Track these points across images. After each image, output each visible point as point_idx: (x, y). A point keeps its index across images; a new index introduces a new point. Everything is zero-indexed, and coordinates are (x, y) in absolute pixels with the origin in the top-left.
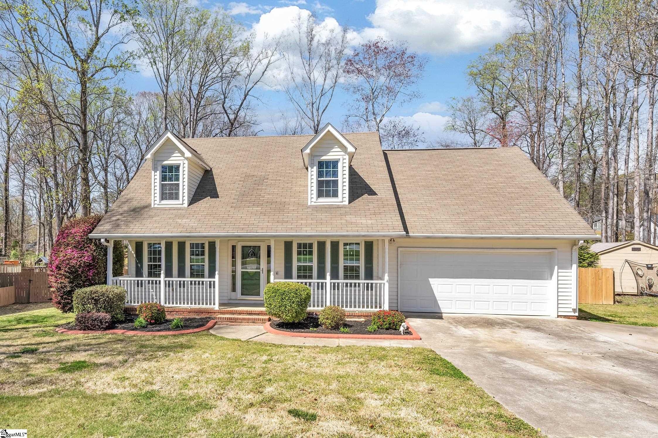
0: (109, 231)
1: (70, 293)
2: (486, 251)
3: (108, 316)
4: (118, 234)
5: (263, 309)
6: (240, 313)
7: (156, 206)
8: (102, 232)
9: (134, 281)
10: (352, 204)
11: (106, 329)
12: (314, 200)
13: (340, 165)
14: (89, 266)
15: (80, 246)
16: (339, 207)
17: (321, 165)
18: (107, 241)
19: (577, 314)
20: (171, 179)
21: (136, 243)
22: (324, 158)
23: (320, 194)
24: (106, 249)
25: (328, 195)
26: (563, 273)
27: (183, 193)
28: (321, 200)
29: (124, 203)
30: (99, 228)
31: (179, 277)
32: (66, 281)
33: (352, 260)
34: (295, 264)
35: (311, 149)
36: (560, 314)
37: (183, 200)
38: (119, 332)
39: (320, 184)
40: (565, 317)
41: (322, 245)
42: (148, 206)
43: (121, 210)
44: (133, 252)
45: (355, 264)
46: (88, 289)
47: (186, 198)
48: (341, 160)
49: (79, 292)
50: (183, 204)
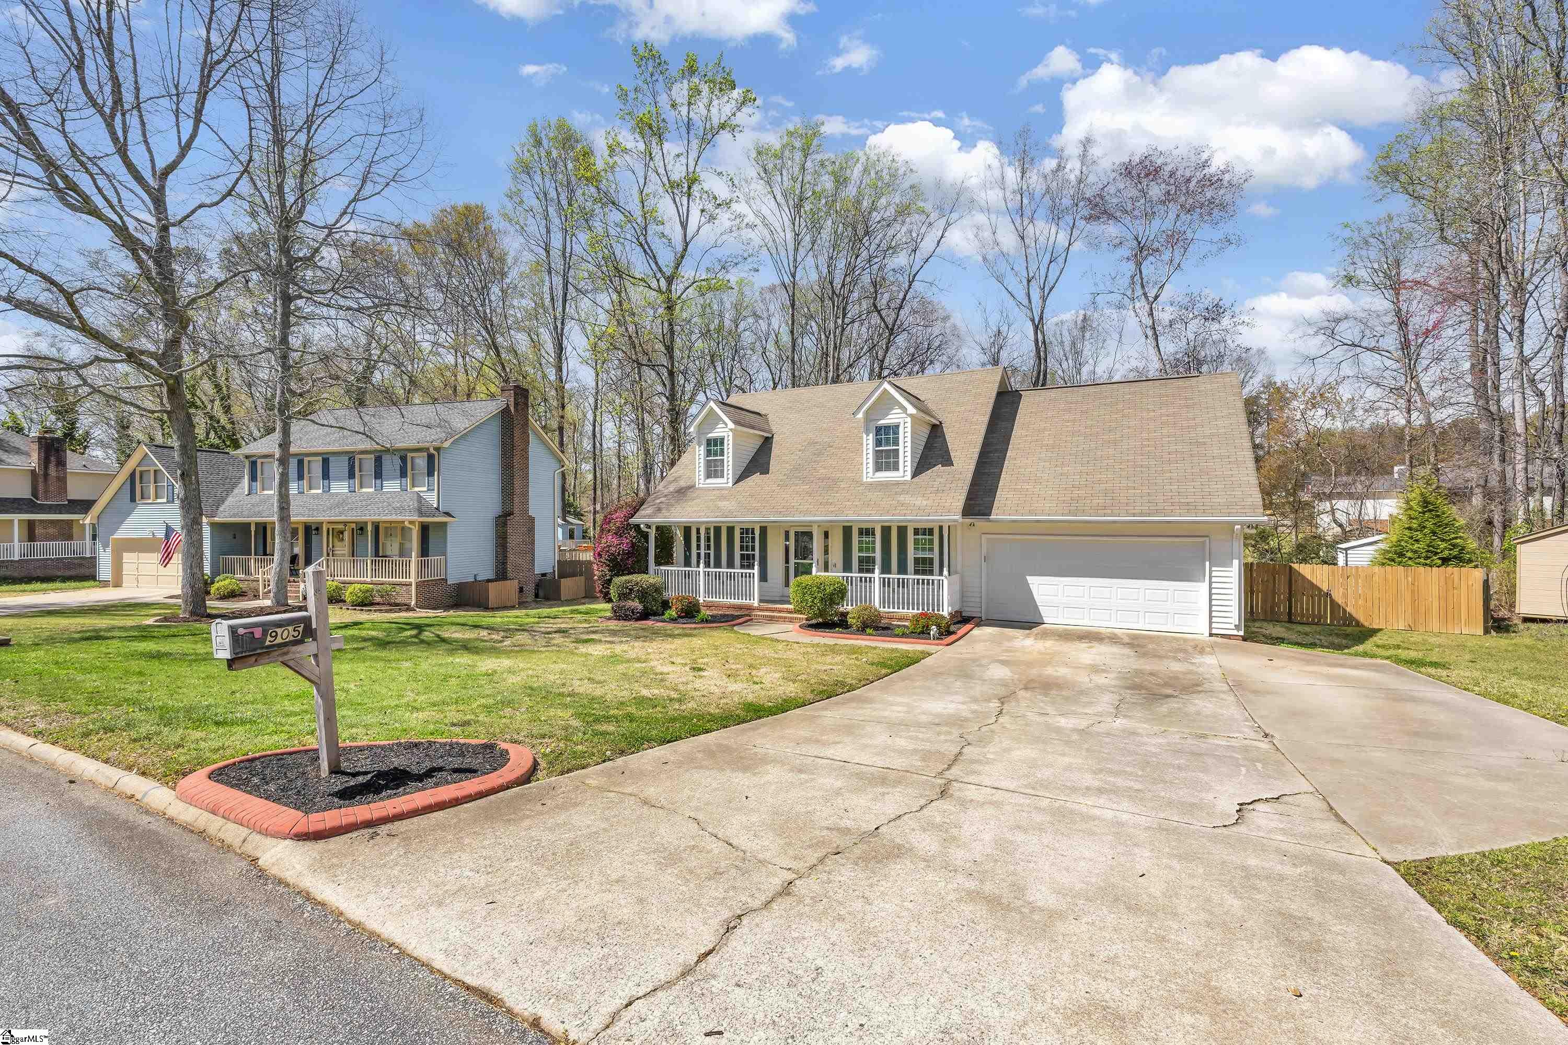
0: (649, 516)
1: (610, 581)
2: (1105, 539)
3: (640, 607)
4: (659, 520)
5: (791, 607)
6: (780, 611)
8: (644, 517)
10: (916, 479)
11: (637, 619)
12: (870, 475)
13: (901, 429)
14: (629, 554)
15: (619, 533)
16: (898, 484)
17: (878, 430)
18: (649, 527)
19: (1242, 633)
20: (716, 455)
22: (882, 422)
23: (878, 468)
24: (646, 536)
25: (888, 468)
26: (1217, 572)
28: (879, 474)
29: (671, 482)
30: (642, 512)
32: (606, 569)
33: (924, 549)
34: (856, 555)
35: (867, 412)
36: (1214, 631)
38: (649, 623)
39: (878, 454)
40: (1223, 636)
41: (886, 531)
42: (691, 487)
43: (666, 492)
45: (927, 555)
46: (624, 578)
48: (902, 424)
49: (618, 580)
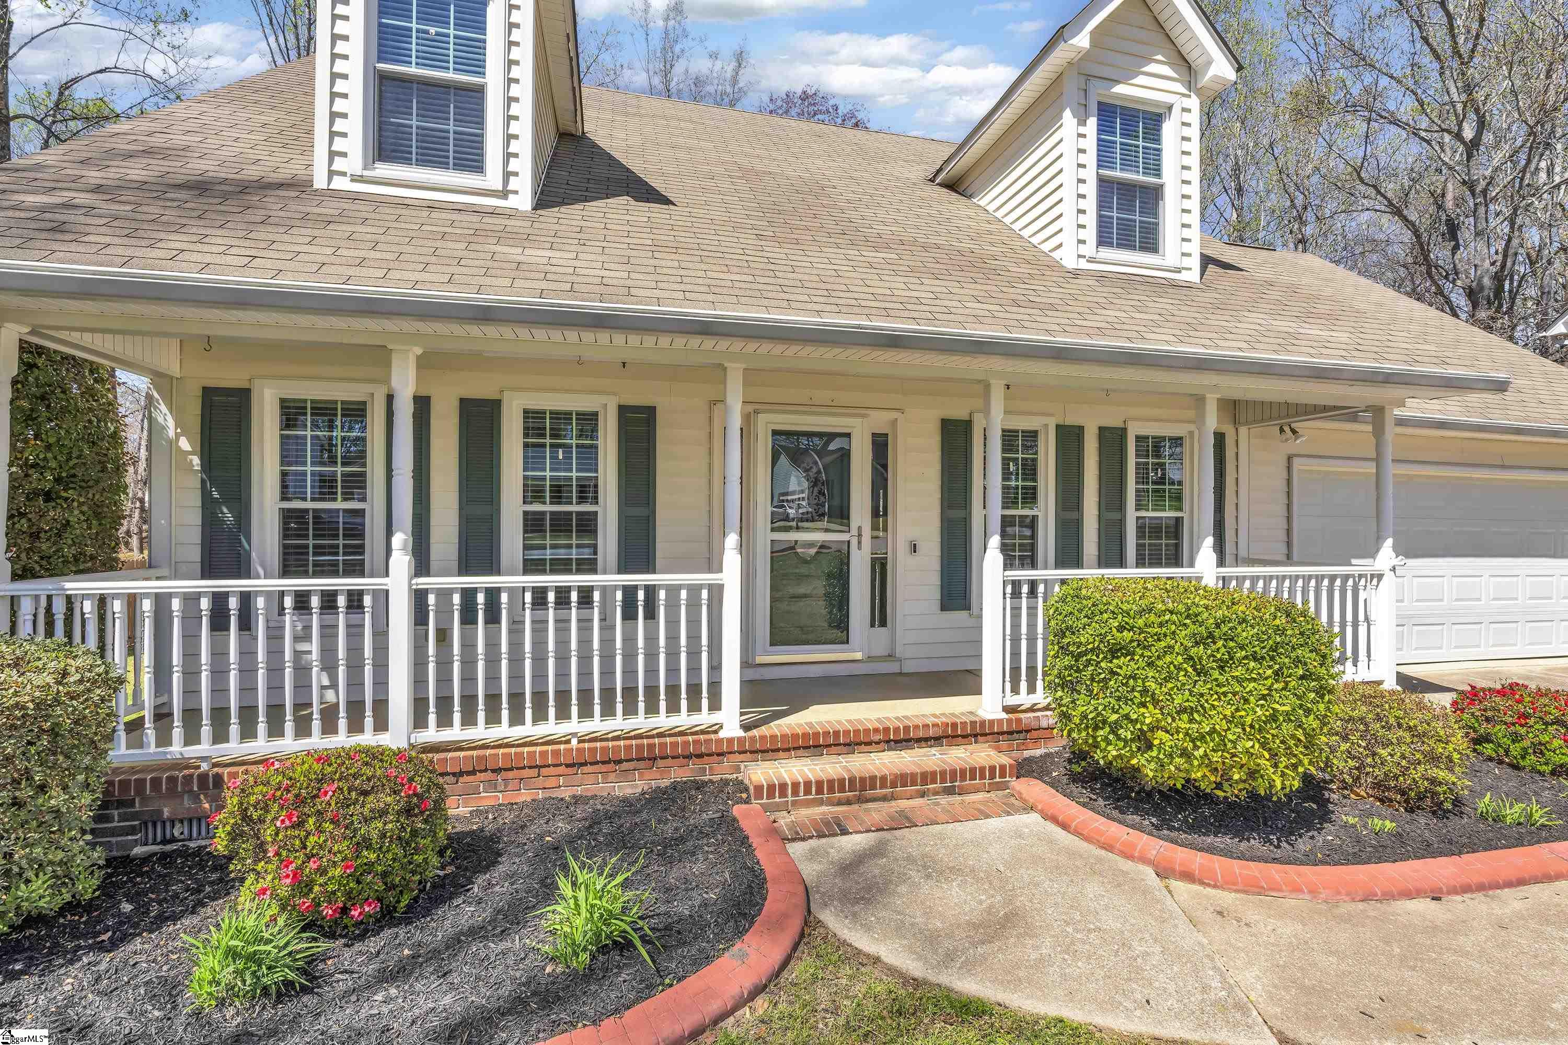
7: (340, 183)
9: (191, 599)
13: (1169, 130)
21: (208, 392)
27: (509, 138)
31: (465, 568)
37: (507, 175)
42: (292, 181)
44: (184, 444)
47: (524, 166)
48: (1176, 111)
50: (504, 194)
